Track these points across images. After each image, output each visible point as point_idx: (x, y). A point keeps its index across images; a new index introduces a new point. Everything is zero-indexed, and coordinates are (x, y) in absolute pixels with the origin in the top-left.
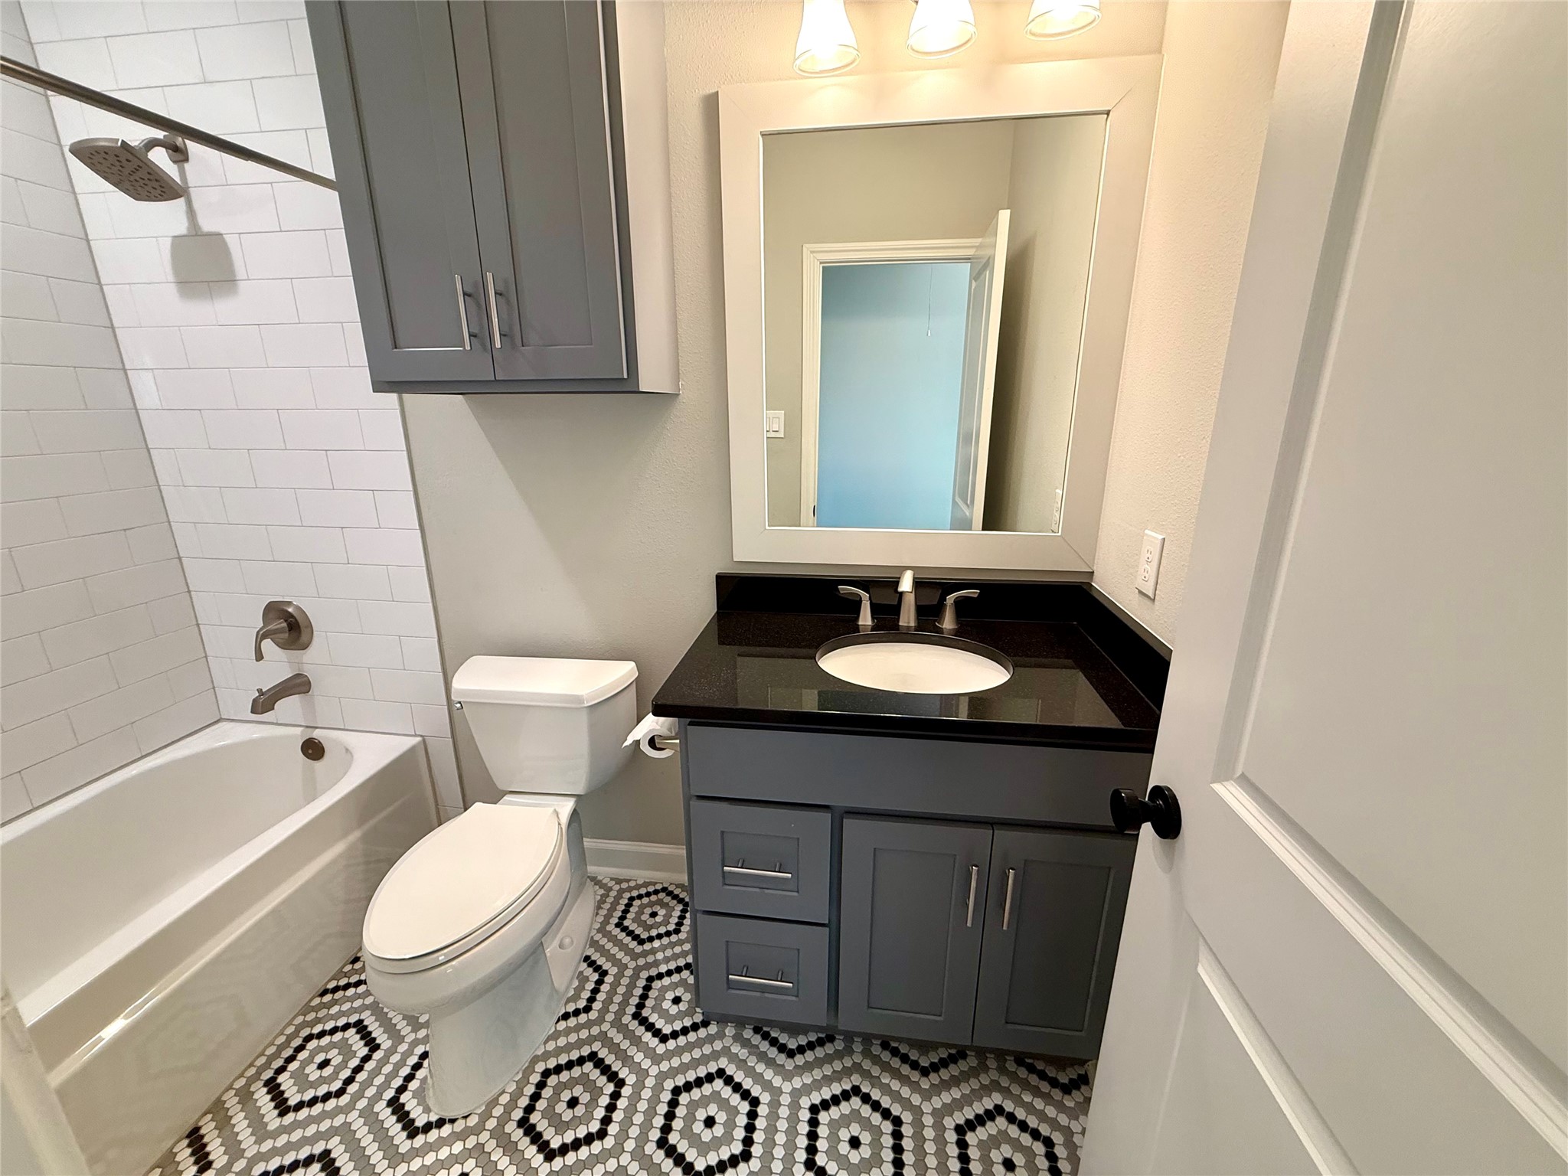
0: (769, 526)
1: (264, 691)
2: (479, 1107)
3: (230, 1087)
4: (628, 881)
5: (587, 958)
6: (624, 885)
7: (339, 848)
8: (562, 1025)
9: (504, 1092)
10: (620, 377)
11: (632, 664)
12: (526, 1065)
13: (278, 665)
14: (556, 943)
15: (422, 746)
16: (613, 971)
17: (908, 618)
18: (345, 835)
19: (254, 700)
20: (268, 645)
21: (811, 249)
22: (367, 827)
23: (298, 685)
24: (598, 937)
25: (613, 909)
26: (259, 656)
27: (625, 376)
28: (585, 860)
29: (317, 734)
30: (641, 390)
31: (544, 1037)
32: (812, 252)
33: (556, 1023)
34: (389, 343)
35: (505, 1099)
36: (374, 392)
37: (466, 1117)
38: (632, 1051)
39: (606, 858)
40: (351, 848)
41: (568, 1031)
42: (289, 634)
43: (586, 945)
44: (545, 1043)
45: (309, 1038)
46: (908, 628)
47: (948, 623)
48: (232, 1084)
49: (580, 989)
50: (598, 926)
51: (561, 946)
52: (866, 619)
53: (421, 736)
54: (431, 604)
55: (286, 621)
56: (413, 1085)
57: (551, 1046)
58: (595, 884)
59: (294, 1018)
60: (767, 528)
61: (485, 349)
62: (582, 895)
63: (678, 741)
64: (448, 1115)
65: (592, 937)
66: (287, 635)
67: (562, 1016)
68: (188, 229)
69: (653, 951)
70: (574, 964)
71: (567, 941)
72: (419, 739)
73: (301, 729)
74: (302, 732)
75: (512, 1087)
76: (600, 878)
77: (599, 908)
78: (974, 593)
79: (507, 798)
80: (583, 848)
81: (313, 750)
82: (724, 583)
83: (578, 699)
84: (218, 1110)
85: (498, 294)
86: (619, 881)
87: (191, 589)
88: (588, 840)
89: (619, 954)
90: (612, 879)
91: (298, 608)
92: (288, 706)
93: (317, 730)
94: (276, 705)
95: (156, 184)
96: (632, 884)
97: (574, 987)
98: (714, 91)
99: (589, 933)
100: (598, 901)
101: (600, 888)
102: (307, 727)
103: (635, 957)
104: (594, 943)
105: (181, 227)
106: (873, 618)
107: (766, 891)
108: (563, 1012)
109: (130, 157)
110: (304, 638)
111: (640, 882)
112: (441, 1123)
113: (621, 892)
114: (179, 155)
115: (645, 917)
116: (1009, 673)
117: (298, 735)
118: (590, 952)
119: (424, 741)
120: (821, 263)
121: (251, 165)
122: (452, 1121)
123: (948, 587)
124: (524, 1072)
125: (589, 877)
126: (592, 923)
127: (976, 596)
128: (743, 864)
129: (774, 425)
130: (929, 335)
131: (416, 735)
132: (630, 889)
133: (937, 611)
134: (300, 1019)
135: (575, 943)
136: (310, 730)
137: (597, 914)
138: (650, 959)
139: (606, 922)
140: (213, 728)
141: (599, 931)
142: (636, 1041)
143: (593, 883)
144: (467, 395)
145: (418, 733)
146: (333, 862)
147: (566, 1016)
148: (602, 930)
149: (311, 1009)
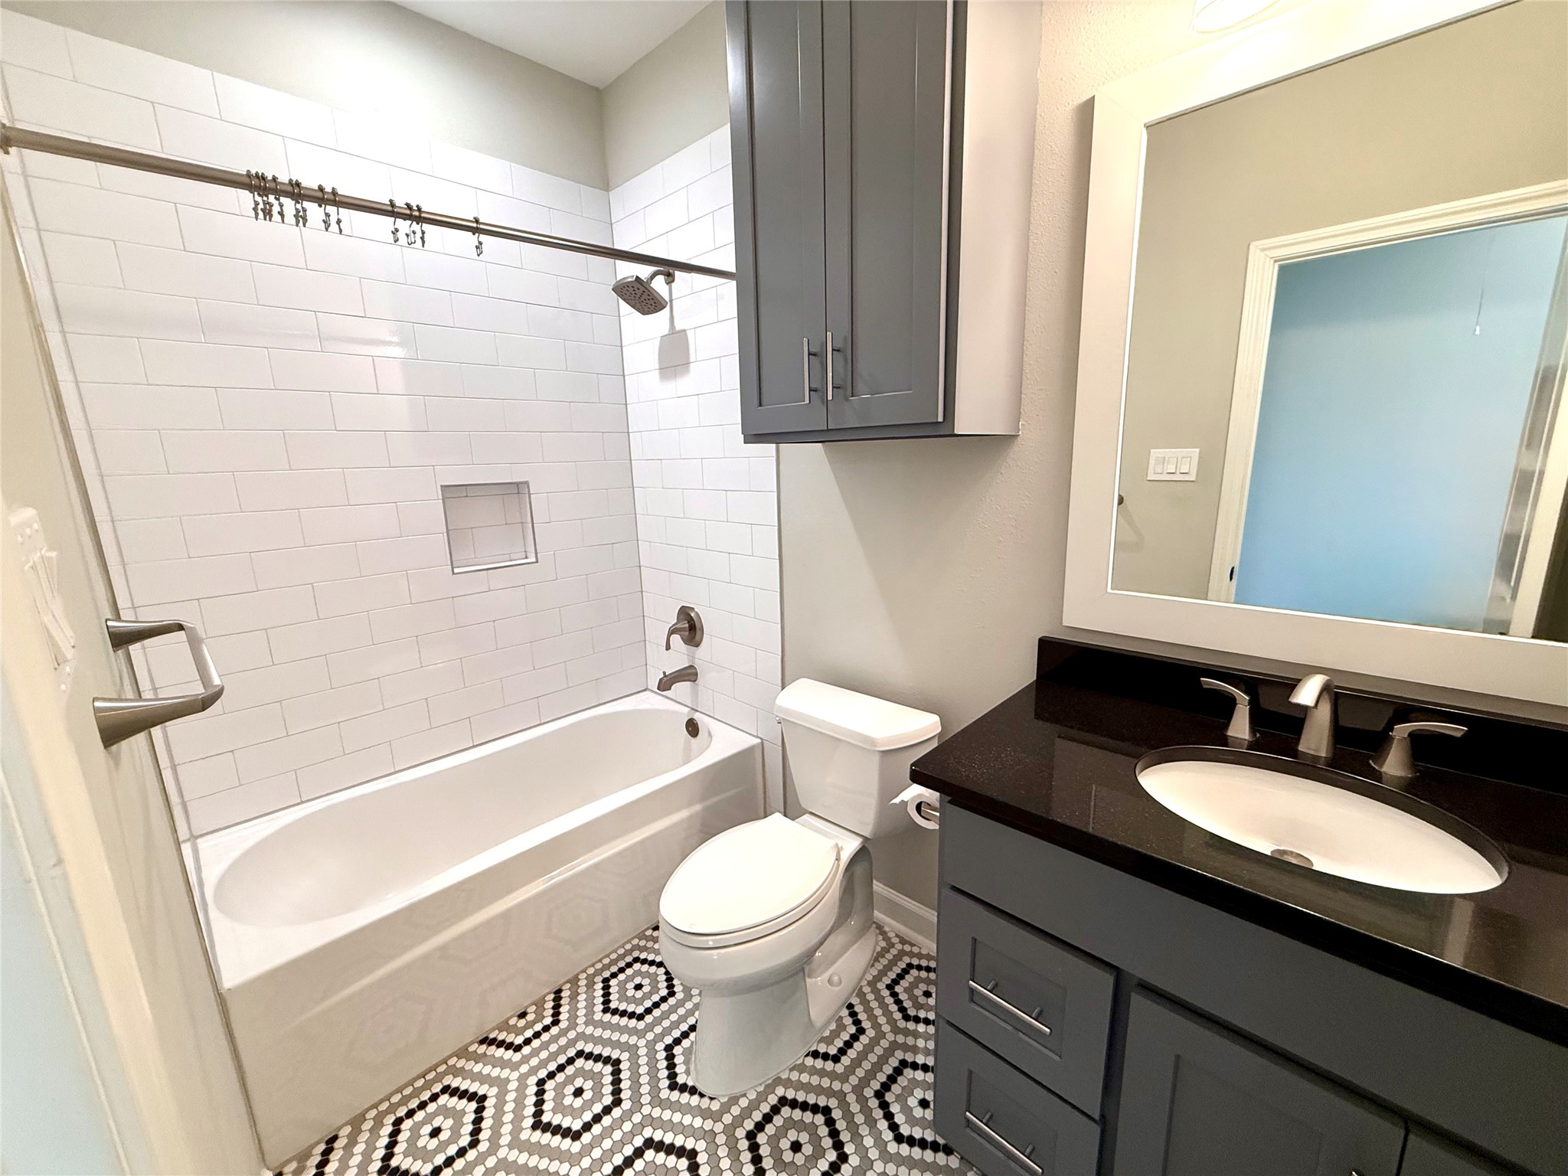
0: (1112, 589)
1: (667, 674)
2: (724, 1096)
3: (584, 971)
4: (912, 945)
5: (850, 1006)
6: (907, 948)
7: (684, 814)
8: (809, 1061)
9: (745, 1095)
10: (936, 421)
11: (936, 718)
12: (770, 1082)
13: (679, 656)
14: (826, 975)
15: (761, 746)
16: (871, 1033)
17: (1316, 740)
18: (690, 804)
19: (660, 679)
20: (676, 639)
21: (1261, 247)
22: (708, 803)
23: (689, 674)
24: (867, 989)
25: (888, 968)
26: (668, 647)
27: (940, 419)
28: (872, 903)
29: (697, 716)
30: (956, 432)
31: (790, 1063)
32: (1263, 250)
33: (806, 1056)
34: (756, 402)
35: (744, 1102)
36: (745, 443)
37: (712, 1099)
38: (864, 1130)
39: (894, 910)
40: (690, 817)
41: (813, 1071)
42: (689, 633)
43: (853, 992)
44: (791, 1070)
45: (636, 960)
46: (1316, 758)
47: (1394, 765)
48: (586, 969)
49: (835, 1034)
50: (870, 978)
51: (829, 981)
52: (1240, 727)
53: (761, 739)
54: (780, 625)
55: (688, 622)
56: (686, 1043)
57: (794, 1076)
58: (880, 934)
59: (633, 939)
60: (1109, 590)
61: (823, 403)
62: (863, 939)
63: (938, 814)
64: (701, 1088)
65: (861, 987)
66: (687, 633)
67: (813, 1052)
68: (669, 331)
69: (916, 1034)
70: (835, 1008)
71: (836, 979)
72: (759, 741)
73: (689, 709)
74: (689, 712)
75: (752, 1096)
76: (887, 929)
77: (876, 960)
78: (1457, 730)
79: (806, 817)
80: (871, 893)
81: (693, 728)
82: (1048, 648)
83: (873, 742)
84: (574, 981)
85: (835, 350)
86: (903, 941)
87: (643, 589)
88: (878, 883)
89: (880, 1017)
90: (897, 936)
91: (697, 614)
92: (681, 688)
93: (698, 713)
94: (674, 685)
95: (652, 302)
96: (915, 950)
97: (831, 1029)
98: (1090, 96)
99: (859, 983)
100: (877, 953)
101: (884, 939)
102: (692, 709)
103: (896, 1030)
104: (861, 995)
105: (665, 329)
106: (1253, 728)
107: (1021, 1034)
108: (813, 1048)
109: (640, 286)
110: (698, 637)
111: (924, 952)
112: (693, 1091)
113: (902, 953)
114: (670, 278)
115: (918, 992)
116: (1501, 877)
117: (685, 713)
118: (855, 1001)
119: (762, 743)
120: (1275, 261)
121: (695, 276)
122: (702, 1095)
123: (1405, 710)
124: (767, 1086)
125: (874, 922)
126: (864, 975)
127: (1459, 735)
128: (994, 988)
129: (1183, 466)
130: (1477, 332)
131: (758, 737)
132: (911, 955)
133: (1379, 742)
134: (635, 942)
135: (842, 984)
136: (693, 711)
137: (873, 965)
138: (910, 1041)
139: (878, 978)
140: (641, 694)
141: (869, 983)
142: (871, 1123)
143: (878, 931)
144: (826, 443)
145: (759, 735)
146: (675, 825)
147: (815, 1054)
148: (872, 984)
149: (644, 937)
